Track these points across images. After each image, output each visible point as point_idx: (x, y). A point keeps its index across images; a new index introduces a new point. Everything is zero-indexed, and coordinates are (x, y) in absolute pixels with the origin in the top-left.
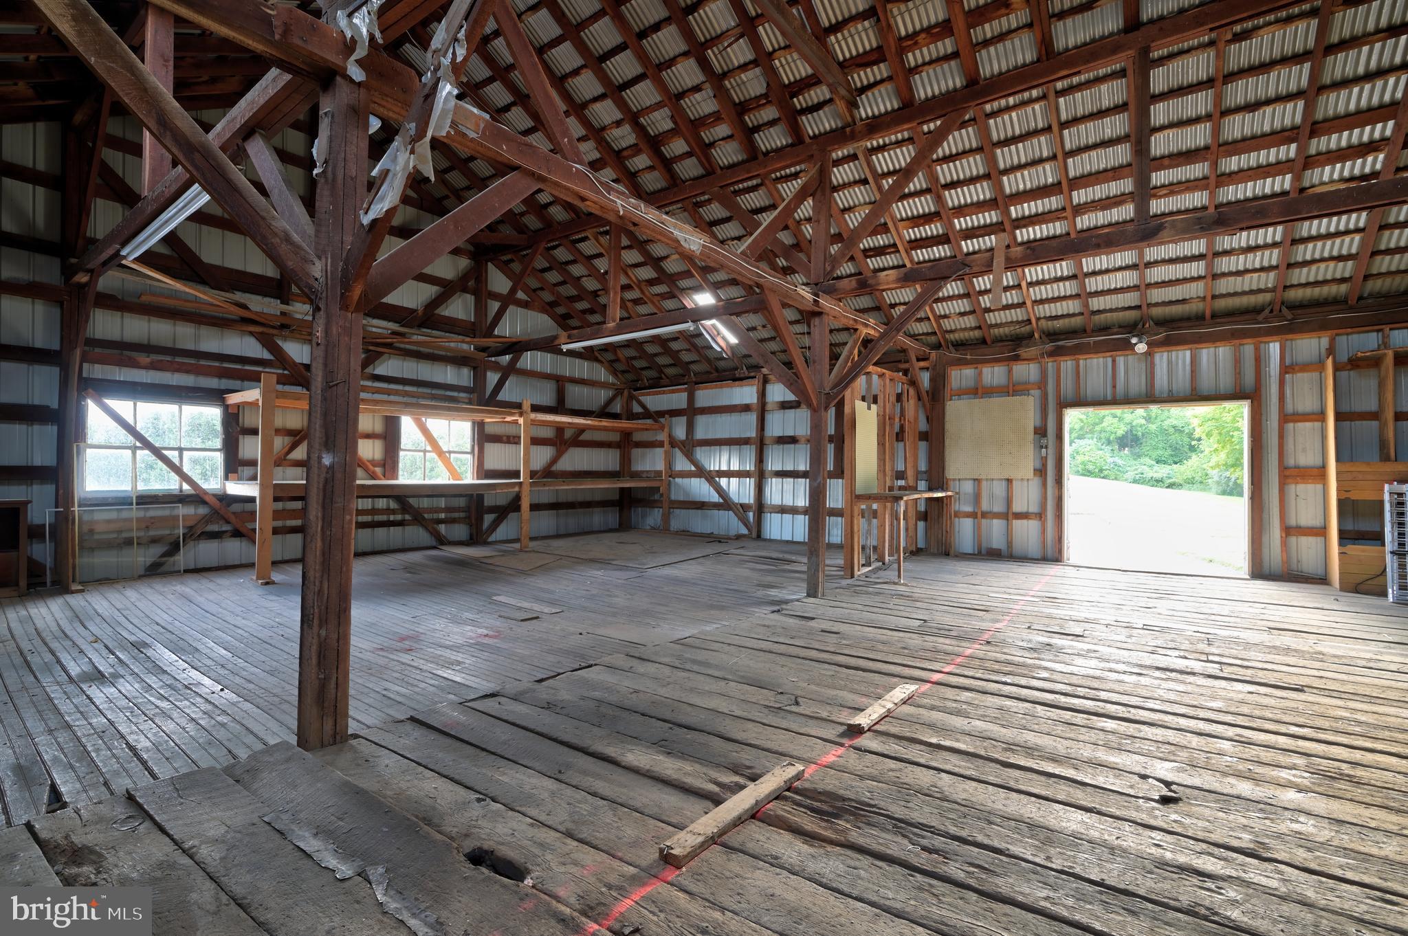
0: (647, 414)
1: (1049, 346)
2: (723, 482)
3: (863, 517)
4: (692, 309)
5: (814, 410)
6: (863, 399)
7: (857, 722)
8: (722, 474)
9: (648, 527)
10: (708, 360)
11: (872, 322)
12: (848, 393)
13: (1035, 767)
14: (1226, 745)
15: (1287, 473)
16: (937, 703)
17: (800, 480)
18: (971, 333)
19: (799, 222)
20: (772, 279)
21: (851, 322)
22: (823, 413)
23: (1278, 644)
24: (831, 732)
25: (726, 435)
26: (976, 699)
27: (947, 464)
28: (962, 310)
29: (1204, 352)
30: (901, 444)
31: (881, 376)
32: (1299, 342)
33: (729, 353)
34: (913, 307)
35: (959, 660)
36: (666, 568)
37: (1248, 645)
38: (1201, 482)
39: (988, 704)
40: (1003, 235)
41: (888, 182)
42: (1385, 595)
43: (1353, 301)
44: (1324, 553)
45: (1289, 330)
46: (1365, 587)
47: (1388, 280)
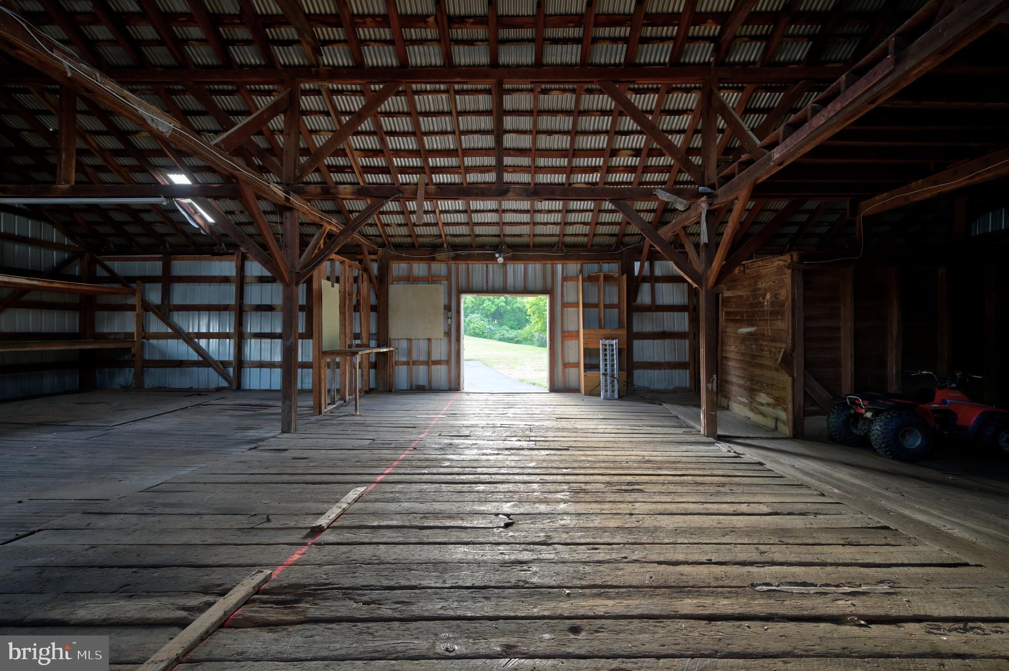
0: (114, 278)
1: (452, 254)
2: (203, 343)
3: (329, 367)
4: (166, 186)
5: (287, 285)
6: (328, 279)
7: (318, 524)
8: (200, 335)
9: (118, 387)
10: (185, 234)
11: (334, 221)
12: (315, 273)
13: (439, 524)
14: (535, 486)
15: (565, 334)
16: (380, 497)
17: (276, 340)
18: (405, 239)
19: (273, 132)
20: (246, 173)
21: (318, 219)
22: (294, 287)
23: (560, 426)
24: (296, 537)
25: (205, 302)
26: (405, 488)
27: (390, 328)
28: (399, 222)
29: (530, 265)
30: (358, 314)
31: (342, 262)
32: (569, 265)
33: (207, 231)
34: (365, 214)
35: (395, 463)
36: (137, 423)
37: (548, 429)
38: (530, 340)
39: (412, 490)
40: (423, 175)
41: (345, 119)
42: (600, 395)
43: (589, 247)
44: (578, 376)
45: (565, 258)
46: (592, 392)
47: (602, 238)
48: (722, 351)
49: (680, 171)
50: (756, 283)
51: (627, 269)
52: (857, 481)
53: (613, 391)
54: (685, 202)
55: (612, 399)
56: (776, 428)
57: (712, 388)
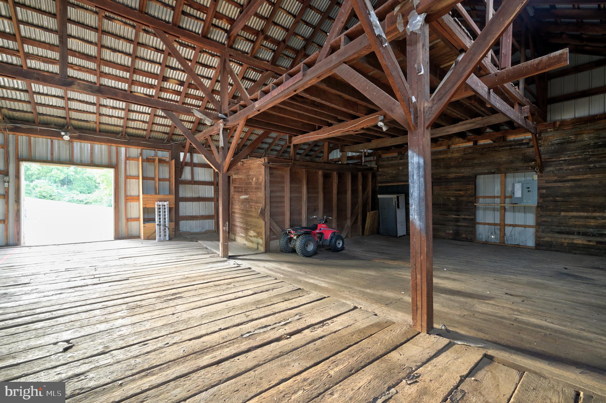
1: (10, 125)
14: (97, 312)
15: (127, 198)
23: (122, 264)
32: (131, 149)
37: (111, 267)
38: (100, 202)
42: (155, 239)
43: (147, 138)
44: (140, 227)
45: (128, 143)
46: (150, 237)
47: (157, 134)
48: (232, 208)
49: (208, 102)
50: (248, 171)
51: (176, 157)
52: (290, 270)
53: (165, 236)
54: (211, 120)
55: (164, 240)
56: (258, 248)
57: (226, 230)
